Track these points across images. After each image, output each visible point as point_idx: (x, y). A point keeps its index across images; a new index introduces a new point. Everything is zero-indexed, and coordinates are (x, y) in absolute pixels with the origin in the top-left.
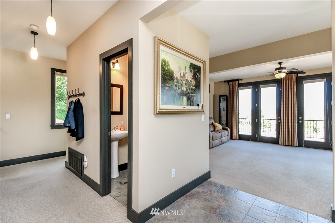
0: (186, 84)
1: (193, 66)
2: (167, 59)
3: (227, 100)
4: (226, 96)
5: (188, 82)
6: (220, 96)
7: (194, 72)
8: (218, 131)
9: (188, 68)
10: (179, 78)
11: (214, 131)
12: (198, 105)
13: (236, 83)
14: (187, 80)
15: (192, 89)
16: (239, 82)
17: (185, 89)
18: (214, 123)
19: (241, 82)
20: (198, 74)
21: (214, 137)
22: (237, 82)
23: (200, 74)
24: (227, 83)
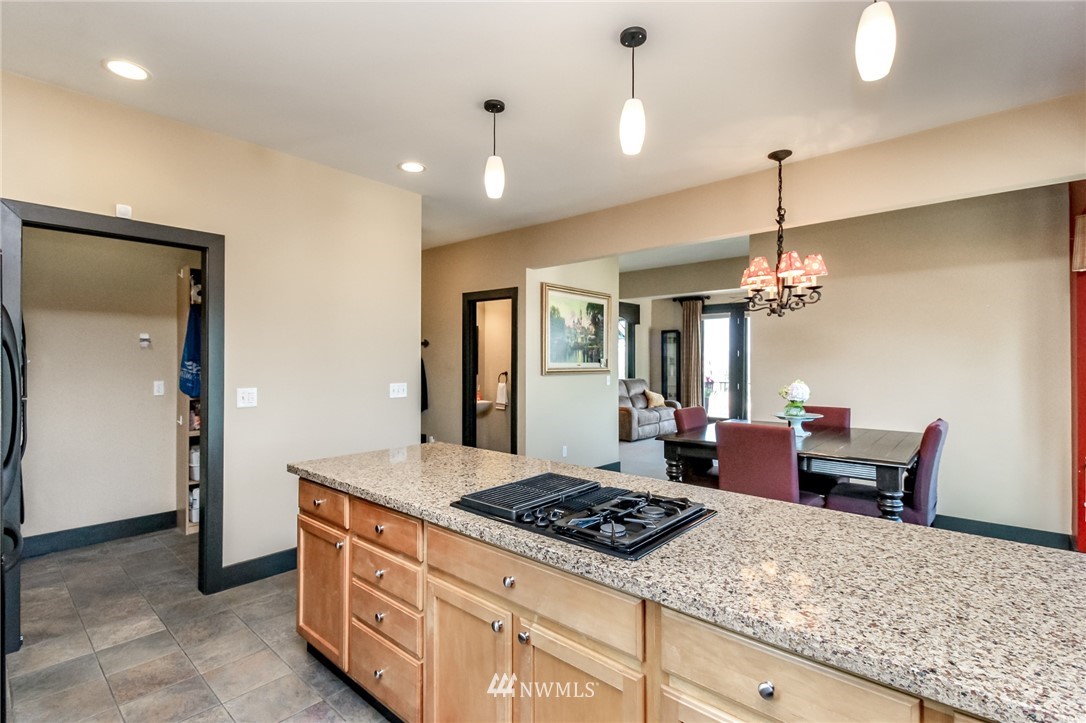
0: (581, 333)
1: (591, 307)
2: (556, 306)
3: (678, 341)
4: (677, 332)
5: (585, 331)
6: (664, 333)
7: (594, 314)
8: (656, 409)
9: (584, 311)
10: (571, 326)
11: (647, 407)
12: (599, 361)
13: (696, 305)
14: (583, 328)
15: (590, 339)
16: (703, 302)
17: (580, 340)
18: (647, 391)
19: (707, 302)
20: (599, 316)
21: (642, 419)
22: (700, 303)
23: (602, 316)
24: (678, 303)
